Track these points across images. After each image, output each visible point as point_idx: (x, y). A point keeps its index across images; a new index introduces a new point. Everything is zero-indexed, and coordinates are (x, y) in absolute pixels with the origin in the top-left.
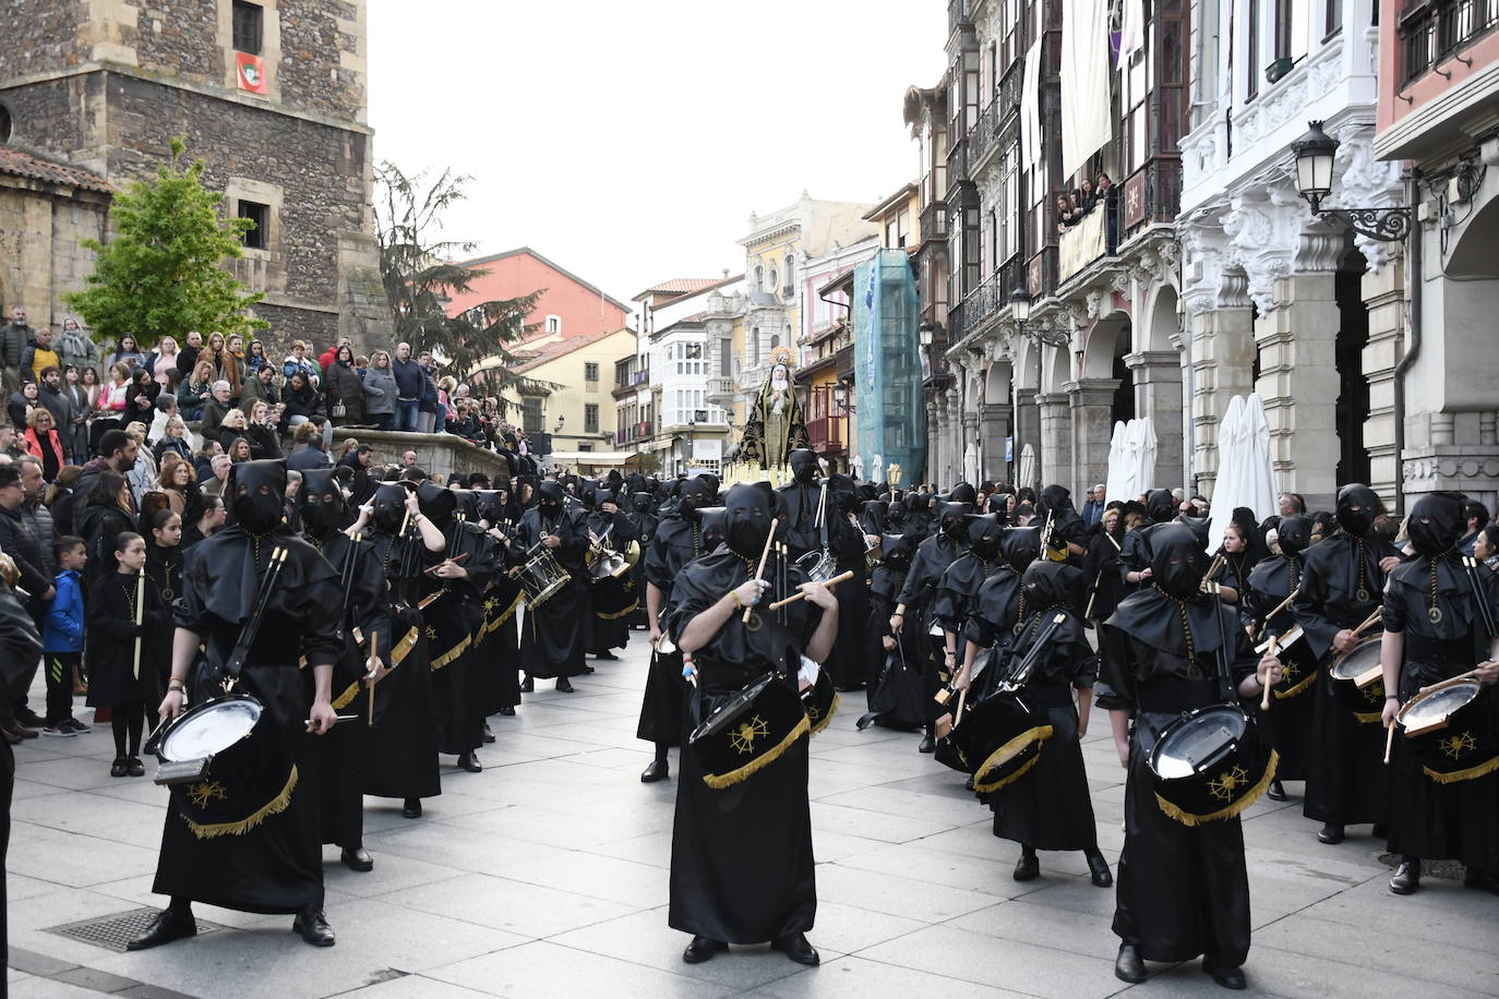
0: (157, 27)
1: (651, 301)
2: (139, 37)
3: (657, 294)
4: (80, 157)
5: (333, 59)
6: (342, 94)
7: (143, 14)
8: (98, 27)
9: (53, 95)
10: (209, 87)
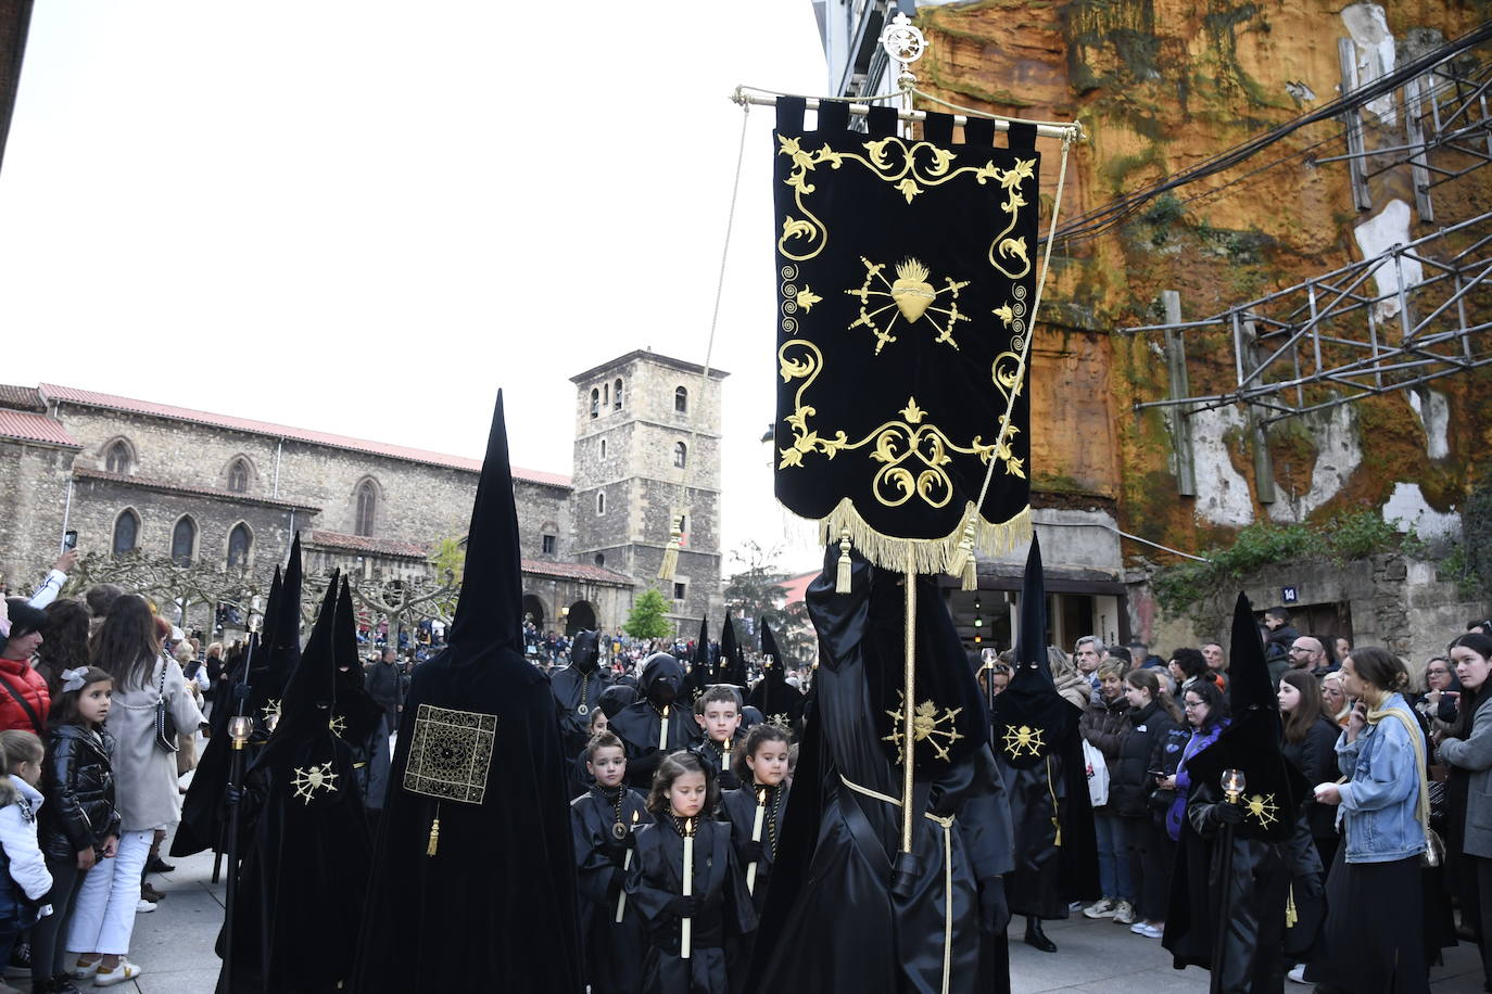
0: (650, 528)
2: (645, 532)
4: (625, 572)
5: (709, 530)
6: (712, 543)
7: (646, 524)
8: (632, 530)
9: (618, 551)
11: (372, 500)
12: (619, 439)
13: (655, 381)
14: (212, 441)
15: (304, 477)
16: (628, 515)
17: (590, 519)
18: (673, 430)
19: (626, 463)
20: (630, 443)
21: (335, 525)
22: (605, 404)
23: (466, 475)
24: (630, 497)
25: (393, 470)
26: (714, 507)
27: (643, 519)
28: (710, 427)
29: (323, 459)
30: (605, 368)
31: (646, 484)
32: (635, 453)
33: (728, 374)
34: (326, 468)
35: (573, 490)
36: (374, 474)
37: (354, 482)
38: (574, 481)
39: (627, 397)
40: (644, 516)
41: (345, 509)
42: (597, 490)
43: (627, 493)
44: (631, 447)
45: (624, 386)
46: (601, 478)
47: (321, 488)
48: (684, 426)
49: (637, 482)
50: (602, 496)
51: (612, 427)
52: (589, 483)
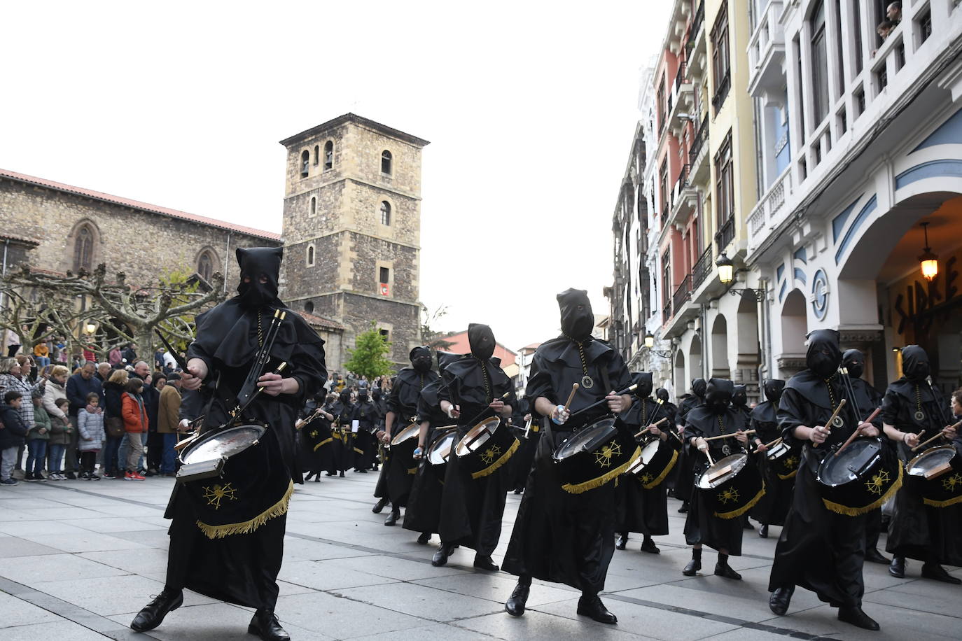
0: (358, 278)
1: (525, 352)
2: (354, 282)
3: (527, 349)
4: (334, 318)
5: (409, 283)
6: (411, 293)
7: (355, 274)
8: (341, 279)
9: (328, 299)
10: (372, 295)
11: (90, 243)
12: (329, 196)
13: (364, 143)
15: (19, 216)
16: (339, 265)
17: (299, 270)
18: (379, 189)
19: (336, 218)
20: (340, 198)
21: (51, 265)
22: (316, 163)
23: (183, 224)
24: (339, 249)
25: (112, 215)
26: (414, 262)
27: (352, 270)
28: (411, 190)
29: (39, 199)
30: (317, 132)
31: (356, 238)
32: (345, 209)
33: (428, 143)
34: (42, 209)
35: (283, 243)
36: (93, 218)
37: (72, 225)
38: (283, 236)
39: (337, 157)
40: (353, 267)
41: (63, 250)
42: (307, 243)
43: (337, 245)
44: (341, 203)
45: (334, 147)
46: (311, 232)
47: (36, 228)
48: (389, 187)
49: (347, 235)
50: (311, 248)
51: (322, 185)
52: (299, 237)
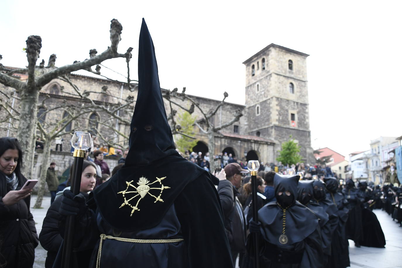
0: (281, 118)
2: (279, 120)
3: (352, 154)
4: (270, 138)
5: (305, 120)
6: (306, 126)
7: (279, 117)
8: (273, 119)
9: (266, 130)
10: (287, 126)
12: (265, 82)
13: (280, 57)
14: (94, 84)
16: (271, 113)
17: (253, 118)
18: (288, 77)
19: (268, 91)
20: (270, 82)
22: (258, 69)
24: (271, 105)
26: (307, 111)
27: (277, 115)
28: (303, 77)
30: (257, 55)
31: (278, 100)
32: (272, 87)
33: (309, 55)
35: (245, 106)
38: (246, 103)
39: (267, 65)
40: (278, 113)
42: (256, 105)
43: (270, 104)
44: (271, 84)
45: (266, 60)
46: (257, 100)
48: (292, 76)
49: (274, 99)
50: (258, 107)
51: (261, 78)
52: (252, 102)
